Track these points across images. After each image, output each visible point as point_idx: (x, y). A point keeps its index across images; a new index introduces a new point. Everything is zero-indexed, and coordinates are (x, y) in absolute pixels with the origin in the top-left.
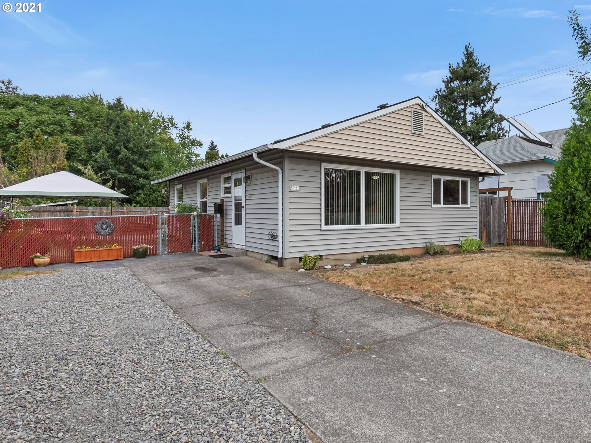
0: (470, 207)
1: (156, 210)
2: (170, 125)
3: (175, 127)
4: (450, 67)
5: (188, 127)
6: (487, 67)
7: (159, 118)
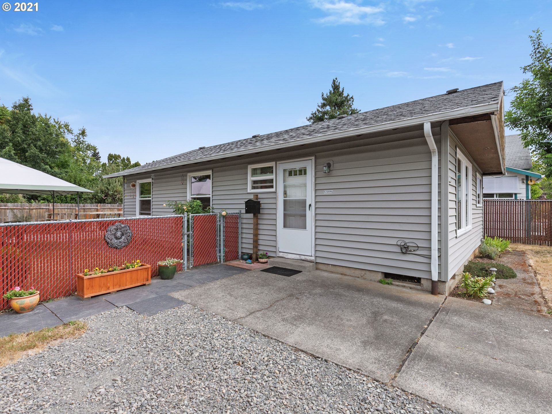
1: (84, 206)
2: (66, 131)
3: (71, 133)
4: (323, 95)
5: (83, 133)
6: (350, 97)
7: (55, 123)
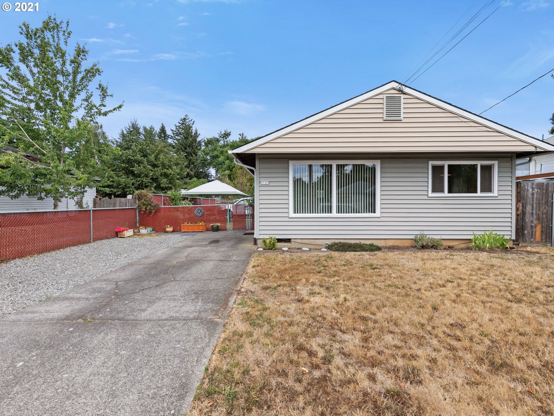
0: (496, 195)
